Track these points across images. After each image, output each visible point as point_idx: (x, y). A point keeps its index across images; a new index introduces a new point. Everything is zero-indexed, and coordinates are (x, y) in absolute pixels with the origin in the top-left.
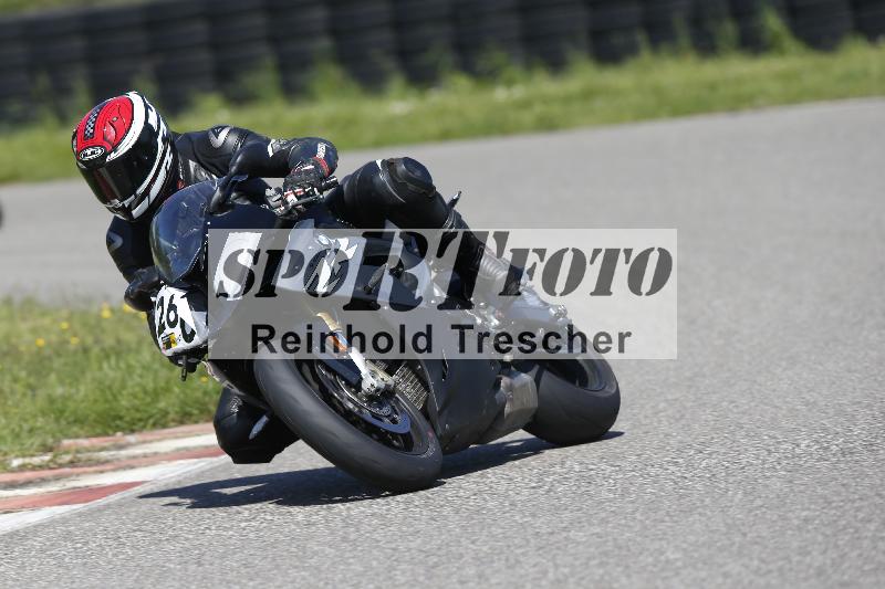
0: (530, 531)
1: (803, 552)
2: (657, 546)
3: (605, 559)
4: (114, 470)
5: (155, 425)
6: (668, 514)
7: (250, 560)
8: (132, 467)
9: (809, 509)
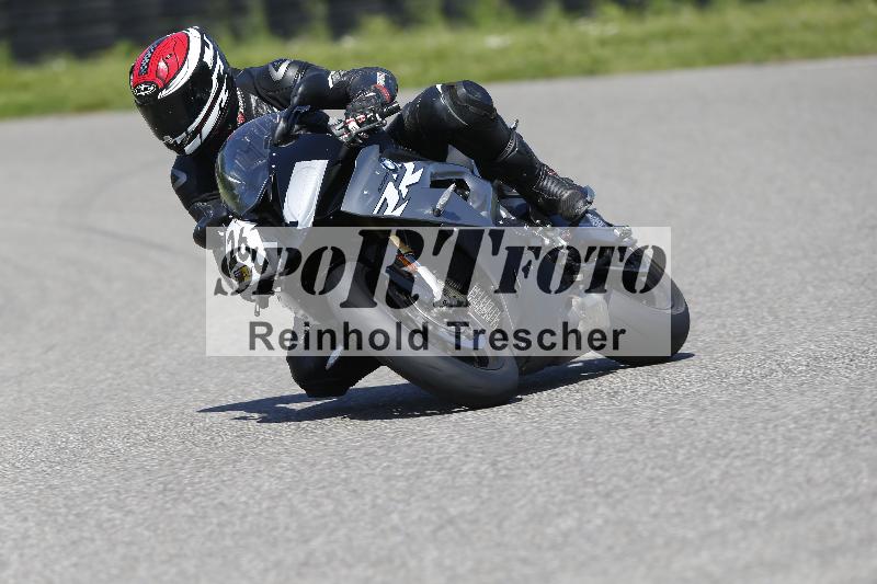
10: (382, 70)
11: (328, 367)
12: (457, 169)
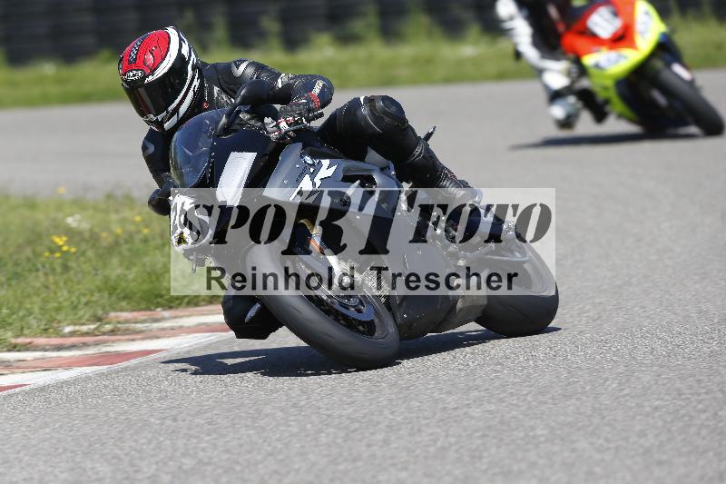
0: (441, 406)
1: (643, 434)
2: (532, 423)
3: (487, 432)
4: (143, 339)
5: (189, 304)
6: (553, 398)
7: (215, 419)
8: (158, 338)
9: (662, 399)
10: (321, 78)
11: (246, 320)
12: (368, 167)
